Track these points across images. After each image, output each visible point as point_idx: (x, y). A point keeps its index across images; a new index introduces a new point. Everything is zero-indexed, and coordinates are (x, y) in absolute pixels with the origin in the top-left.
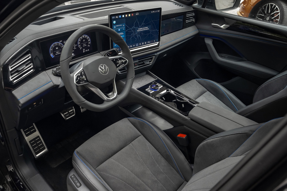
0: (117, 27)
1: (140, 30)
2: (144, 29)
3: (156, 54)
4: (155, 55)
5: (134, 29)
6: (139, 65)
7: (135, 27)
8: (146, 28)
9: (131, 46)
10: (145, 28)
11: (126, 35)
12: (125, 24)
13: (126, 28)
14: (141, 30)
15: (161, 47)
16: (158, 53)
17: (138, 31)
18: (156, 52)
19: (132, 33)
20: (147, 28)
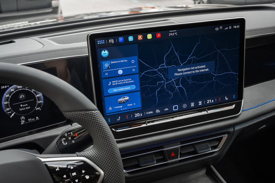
0: (112, 66)
1: (183, 71)
2: (195, 70)
3: (231, 130)
4: (228, 133)
5: (165, 71)
6: (182, 155)
7: (168, 64)
8: (202, 69)
9: (158, 111)
10: (199, 67)
11: (141, 84)
12: (136, 57)
13: (142, 68)
14: (186, 71)
15: (243, 115)
16: (237, 128)
17: (176, 74)
18: (233, 125)
19: (161, 79)
20: (204, 66)
